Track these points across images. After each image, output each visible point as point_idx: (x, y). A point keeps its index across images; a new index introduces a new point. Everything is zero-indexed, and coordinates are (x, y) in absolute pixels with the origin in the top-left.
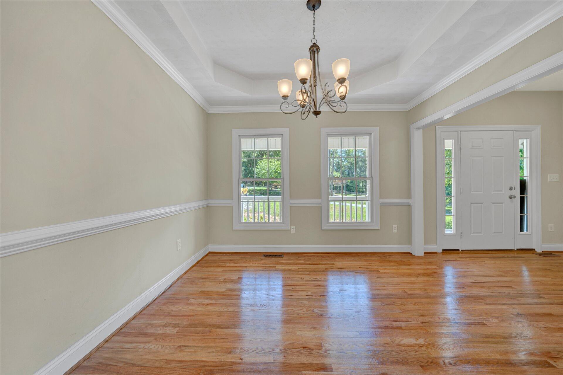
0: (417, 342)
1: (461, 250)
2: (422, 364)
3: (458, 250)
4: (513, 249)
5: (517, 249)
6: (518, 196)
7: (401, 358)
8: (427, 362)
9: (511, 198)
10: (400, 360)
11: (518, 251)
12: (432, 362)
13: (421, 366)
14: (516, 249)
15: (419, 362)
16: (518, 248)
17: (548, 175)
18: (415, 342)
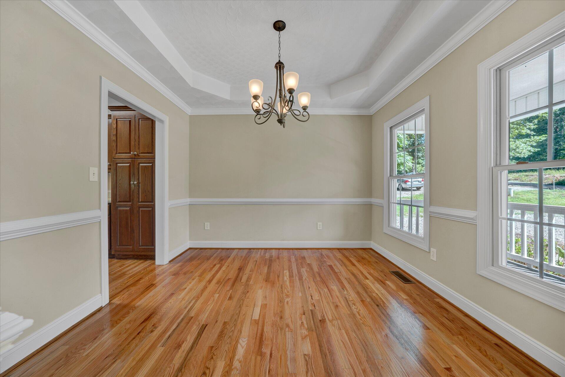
0: (236, 360)
2: (214, 349)
7: (224, 337)
8: (214, 354)
10: (223, 335)
12: (212, 358)
13: (212, 347)
15: (216, 348)
18: (237, 357)
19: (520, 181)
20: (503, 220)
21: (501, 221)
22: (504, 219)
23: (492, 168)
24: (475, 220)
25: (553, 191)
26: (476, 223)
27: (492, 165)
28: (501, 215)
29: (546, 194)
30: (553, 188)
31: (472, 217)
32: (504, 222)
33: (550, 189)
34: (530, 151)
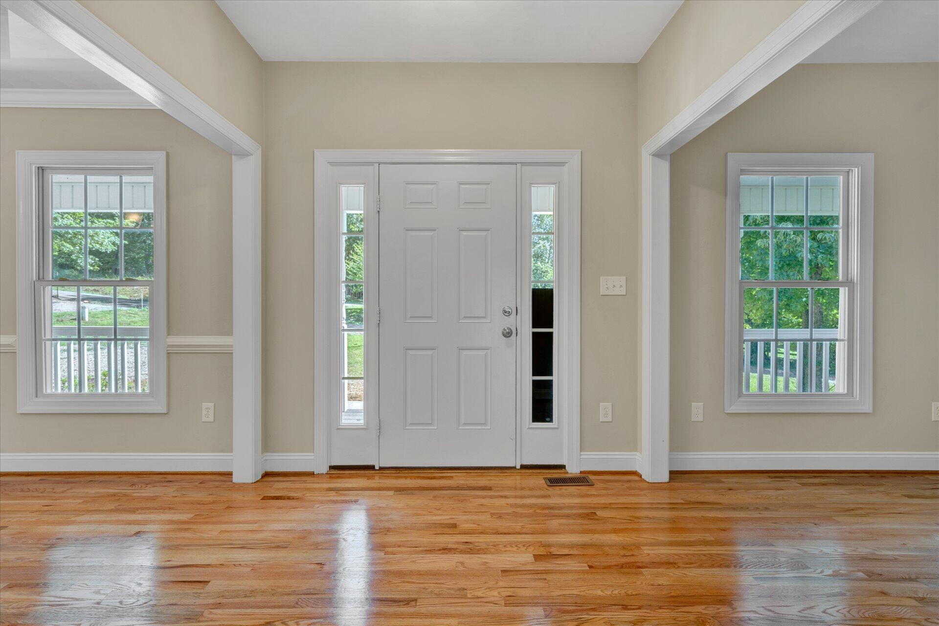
1: (378, 469)
3: (372, 468)
4: (511, 464)
5: (523, 467)
6: (526, 330)
9: (507, 334)
11: (523, 471)
14: (518, 467)
16: (525, 463)
17: (601, 277)
19: (103, 294)
20: (47, 342)
21: (45, 343)
22: (49, 340)
23: (34, 282)
24: (14, 347)
25: (141, 311)
26: (16, 350)
27: (34, 279)
28: (45, 336)
29: (133, 315)
30: (141, 306)
31: (10, 343)
32: (48, 343)
33: (138, 307)
34: (114, 244)
